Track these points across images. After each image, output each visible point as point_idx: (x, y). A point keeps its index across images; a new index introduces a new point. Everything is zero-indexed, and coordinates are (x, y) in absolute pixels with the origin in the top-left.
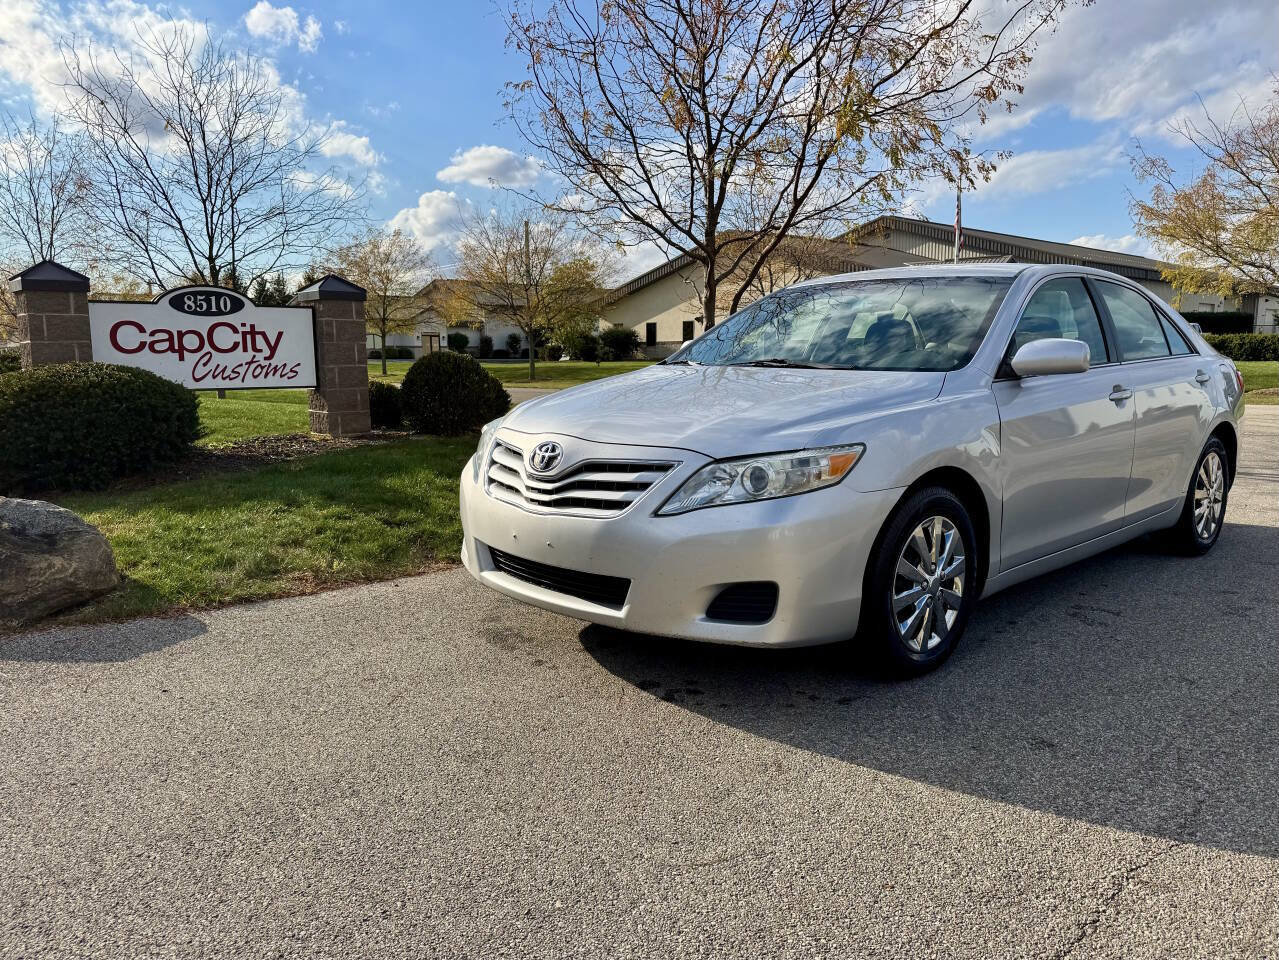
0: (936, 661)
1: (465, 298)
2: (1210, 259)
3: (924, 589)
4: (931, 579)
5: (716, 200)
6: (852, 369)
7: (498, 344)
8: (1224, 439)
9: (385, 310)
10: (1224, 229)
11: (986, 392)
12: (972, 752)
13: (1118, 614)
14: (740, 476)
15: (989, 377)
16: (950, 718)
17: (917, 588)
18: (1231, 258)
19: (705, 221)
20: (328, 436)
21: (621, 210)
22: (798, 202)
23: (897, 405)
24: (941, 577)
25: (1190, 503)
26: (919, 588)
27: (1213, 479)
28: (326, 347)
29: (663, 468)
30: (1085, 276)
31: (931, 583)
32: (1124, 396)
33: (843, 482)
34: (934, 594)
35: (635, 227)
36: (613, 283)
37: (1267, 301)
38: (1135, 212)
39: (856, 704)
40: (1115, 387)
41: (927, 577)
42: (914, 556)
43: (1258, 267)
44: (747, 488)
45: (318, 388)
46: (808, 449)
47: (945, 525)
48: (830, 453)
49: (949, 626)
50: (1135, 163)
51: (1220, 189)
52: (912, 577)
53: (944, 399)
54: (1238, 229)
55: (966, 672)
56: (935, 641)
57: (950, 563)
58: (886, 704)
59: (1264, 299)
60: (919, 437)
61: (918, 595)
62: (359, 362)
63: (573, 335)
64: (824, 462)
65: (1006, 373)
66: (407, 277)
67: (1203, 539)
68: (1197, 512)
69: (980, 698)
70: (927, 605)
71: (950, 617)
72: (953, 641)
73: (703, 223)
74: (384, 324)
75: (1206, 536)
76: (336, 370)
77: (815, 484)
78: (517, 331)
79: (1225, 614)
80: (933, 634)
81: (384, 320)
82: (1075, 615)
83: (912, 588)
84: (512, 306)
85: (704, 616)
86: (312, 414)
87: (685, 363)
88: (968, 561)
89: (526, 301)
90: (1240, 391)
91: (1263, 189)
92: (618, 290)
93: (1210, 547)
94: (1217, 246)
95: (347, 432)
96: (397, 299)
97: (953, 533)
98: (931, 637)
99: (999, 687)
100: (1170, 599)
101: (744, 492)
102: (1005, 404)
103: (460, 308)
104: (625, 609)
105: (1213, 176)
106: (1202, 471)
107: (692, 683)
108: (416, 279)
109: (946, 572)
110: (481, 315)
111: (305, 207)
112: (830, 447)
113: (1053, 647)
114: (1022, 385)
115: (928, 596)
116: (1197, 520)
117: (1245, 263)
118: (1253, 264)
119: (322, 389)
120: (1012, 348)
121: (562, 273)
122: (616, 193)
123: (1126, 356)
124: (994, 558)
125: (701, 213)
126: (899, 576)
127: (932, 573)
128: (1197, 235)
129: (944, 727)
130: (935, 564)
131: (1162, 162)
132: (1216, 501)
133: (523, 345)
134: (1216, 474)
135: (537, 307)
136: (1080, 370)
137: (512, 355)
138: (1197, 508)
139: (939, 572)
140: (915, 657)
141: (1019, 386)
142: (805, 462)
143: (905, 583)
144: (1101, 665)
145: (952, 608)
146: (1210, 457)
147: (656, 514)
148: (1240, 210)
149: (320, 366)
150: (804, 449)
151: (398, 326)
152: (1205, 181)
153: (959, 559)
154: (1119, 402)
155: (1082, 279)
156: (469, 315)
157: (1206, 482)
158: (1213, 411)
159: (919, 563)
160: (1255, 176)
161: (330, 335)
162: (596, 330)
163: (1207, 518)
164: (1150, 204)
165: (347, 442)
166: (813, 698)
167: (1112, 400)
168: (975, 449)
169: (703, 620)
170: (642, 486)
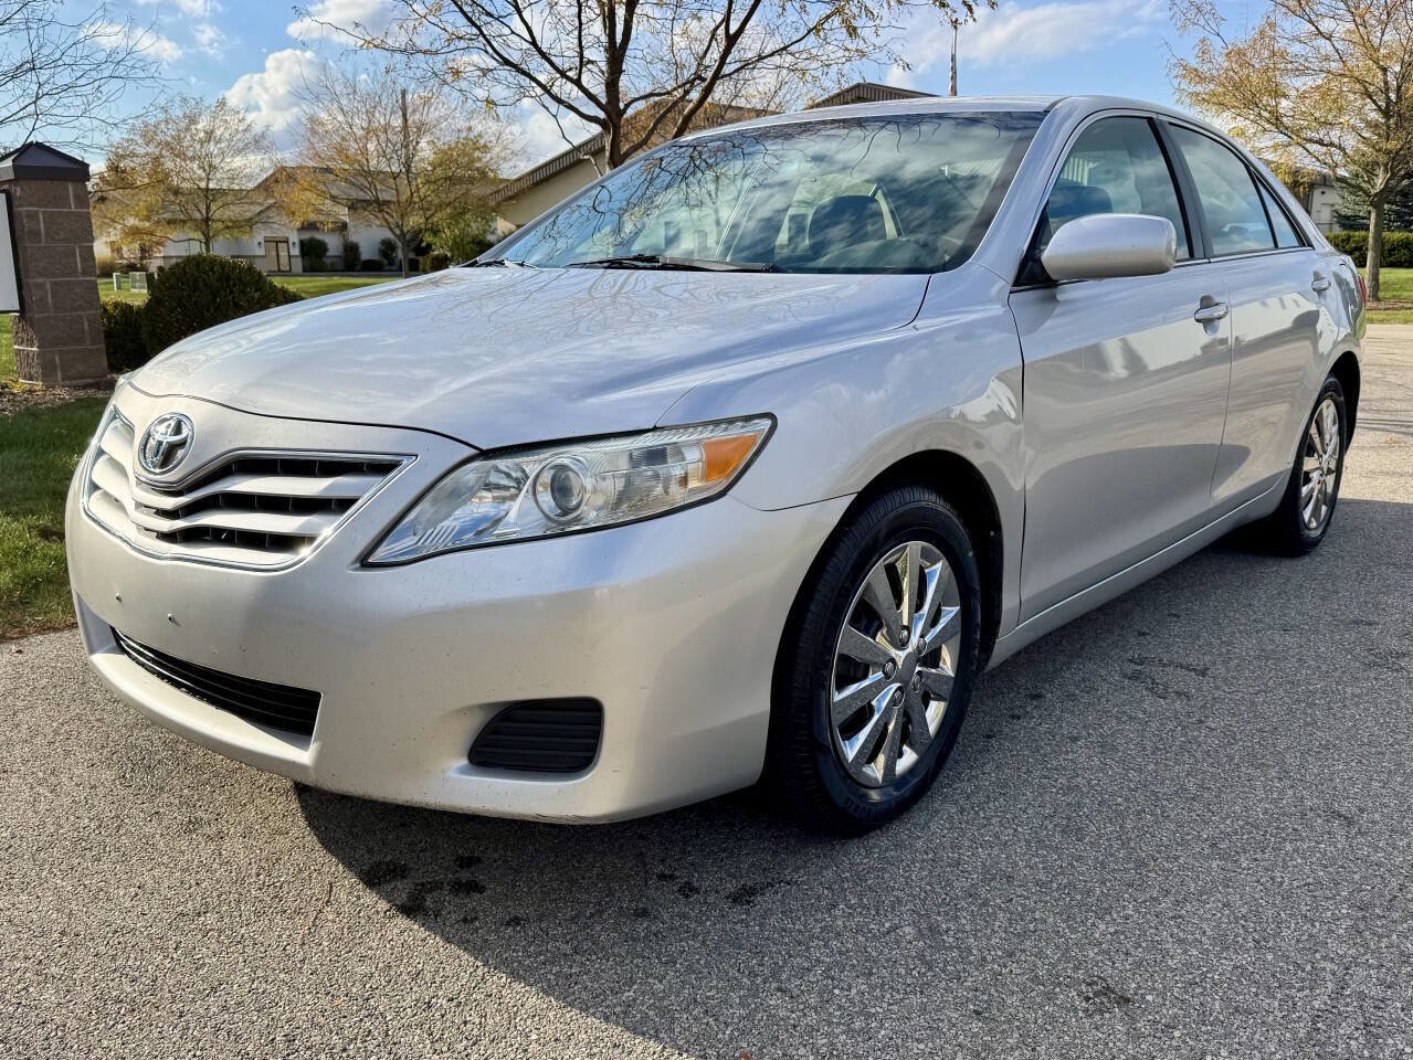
0: (912, 794)
1: (312, 188)
2: (1267, 135)
3: (887, 676)
4: (900, 656)
5: (619, 38)
6: (767, 271)
7: (367, 252)
8: (1345, 376)
9: (208, 208)
10: (1285, 96)
11: (997, 310)
12: (975, 1026)
13: (1203, 673)
14: (529, 482)
15: (1003, 283)
16: (934, 930)
17: (875, 676)
18: (1294, 134)
19: (604, 69)
20: (39, 385)
21: (486, 52)
22: (732, 40)
23: (850, 334)
24: (919, 650)
25: (1298, 477)
26: (880, 674)
27: (1327, 441)
28: (29, 250)
29: (381, 468)
30: (1154, 116)
31: (900, 663)
32: (1216, 315)
33: (729, 493)
34: (906, 683)
35: (510, 79)
36: (514, 169)
37: (1323, 193)
38: (1174, 73)
39: (764, 901)
40: (1203, 299)
41: (894, 652)
42: (869, 619)
43: (1326, 145)
44: (545, 507)
45: (23, 310)
46: (662, 429)
47: (925, 554)
48: (706, 434)
49: (932, 728)
50: (1175, 9)
51: (1281, 44)
52: (868, 657)
53: (924, 325)
54: (1302, 96)
55: (962, 811)
56: (909, 758)
57: (934, 621)
58: (819, 898)
59: (1321, 190)
60: (882, 394)
61: (878, 687)
62: (84, 273)
63: (462, 240)
64: (693, 455)
65: (1033, 276)
66: (238, 162)
67: (1310, 529)
68: (1305, 490)
69: (988, 876)
70: (893, 702)
71: (934, 712)
72: (941, 754)
73: (602, 72)
74: (208, 226)
75: (1314, 524)
76: (48, 286)
77: (678, 495)
78: (388, 234)
79: (1370, 666)
80: (905, 748)
81: (207, 220)
82: (1135, 677)
83: (865, 676)
84: (377, 201)
85: (464, 762)
86: (18, 352)
87: (501, 263)
88: (966, 615)
89: (394, 192)
90: (1364, 301)
91: (1335, 43)
92: (519, 179)
93: (1320, 541)
94: (1277, 119)
95: (70, 378)
96: (222, 192)
97: (938, 570)
98: (901, 755)
99: (1020, 847)
100: (1277, 638)
101: (541, 515)
102: (1033, 329)
103: (306, 202)
104: (314, 746)
105: (1272, 26)
106: (1313, 430)
107: (467, 862)
108: (251, 167)
109: (928, 639)
110: (343, 214)
111: (67, 60)
112: (705, 424)
113: (1106, 747)
114: (1059, 297)
115: (895, 686)
116: (1303, 502)
117: (1310, 141)
118: (1321, 142)
119: (28, 315)
120: (1041, 235)
121: (445, 159)
122: (479, 28)
123: (1217, 249)
124: (1009, 602)
125: (598, 55)
126: (843, 657)
127: (902, 645)
128: (1251, 102)
129: (921, 957)
130: (907, 628)
131: (1210, 7)
132: (1329, 471)
133: (400, 254)
134: (1331, 429)
135: (410, 202)
136: (1157, 269)
137: (387, 268)
138: (1304, 485)
139: (915, 640)
140: (875, 796)
141: (1053, 299)
142: (656, 456)
143: (853, 670)
144: (1191, 787)
145: (939, 698)
146: (1324, 404)
147: (365, 562)
148: (1301, 72)
149: (24, 281)
150: (655, 429)
151: (228, 227)
152: (1262, 33)
153: (951, 612)
154: (1208, 323)
155: (1150, 120)
156: (319, 211)
157: (1319, 447)
158: (1332, 335)
159: (880, 627)
160: (1326, 25)
161: (35, 234)
162: (493, 233)
163: (1317, 500)
164: (1194, 63)
165: (63, 394)
166: (688, 890)
167: (1198, 321)
168: (977, 409)
169: (462, 771)
170: (343, 505)
